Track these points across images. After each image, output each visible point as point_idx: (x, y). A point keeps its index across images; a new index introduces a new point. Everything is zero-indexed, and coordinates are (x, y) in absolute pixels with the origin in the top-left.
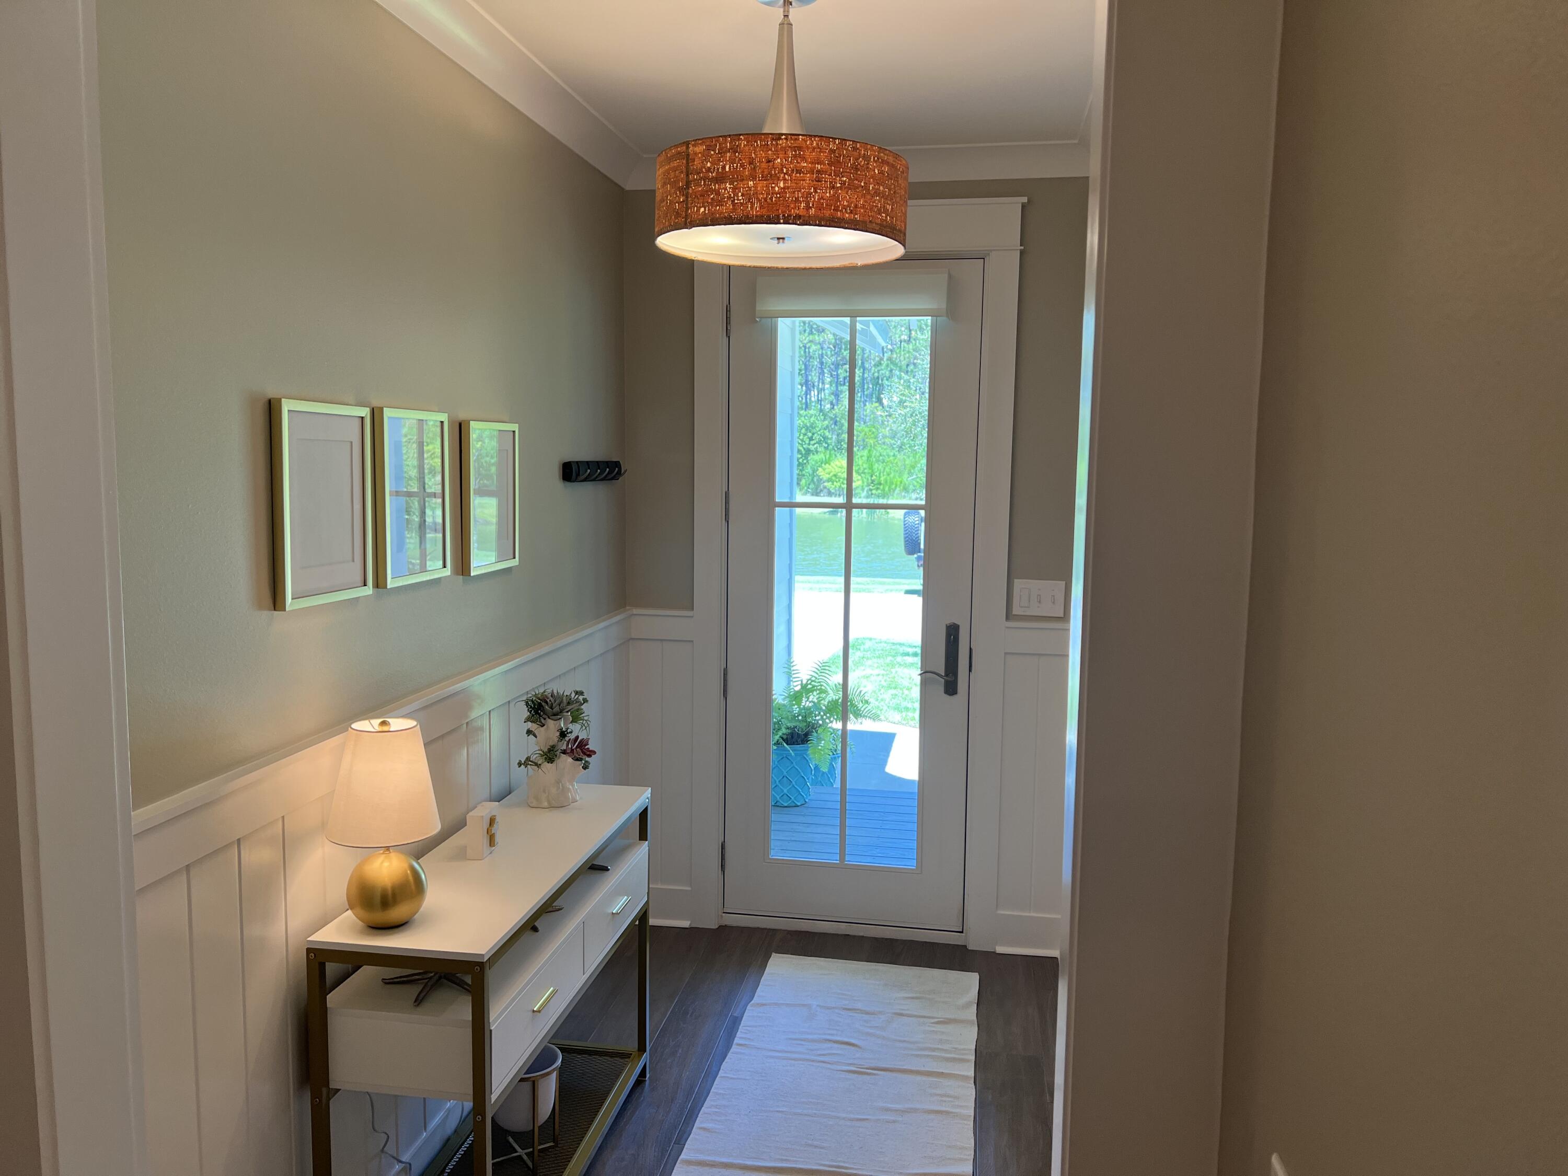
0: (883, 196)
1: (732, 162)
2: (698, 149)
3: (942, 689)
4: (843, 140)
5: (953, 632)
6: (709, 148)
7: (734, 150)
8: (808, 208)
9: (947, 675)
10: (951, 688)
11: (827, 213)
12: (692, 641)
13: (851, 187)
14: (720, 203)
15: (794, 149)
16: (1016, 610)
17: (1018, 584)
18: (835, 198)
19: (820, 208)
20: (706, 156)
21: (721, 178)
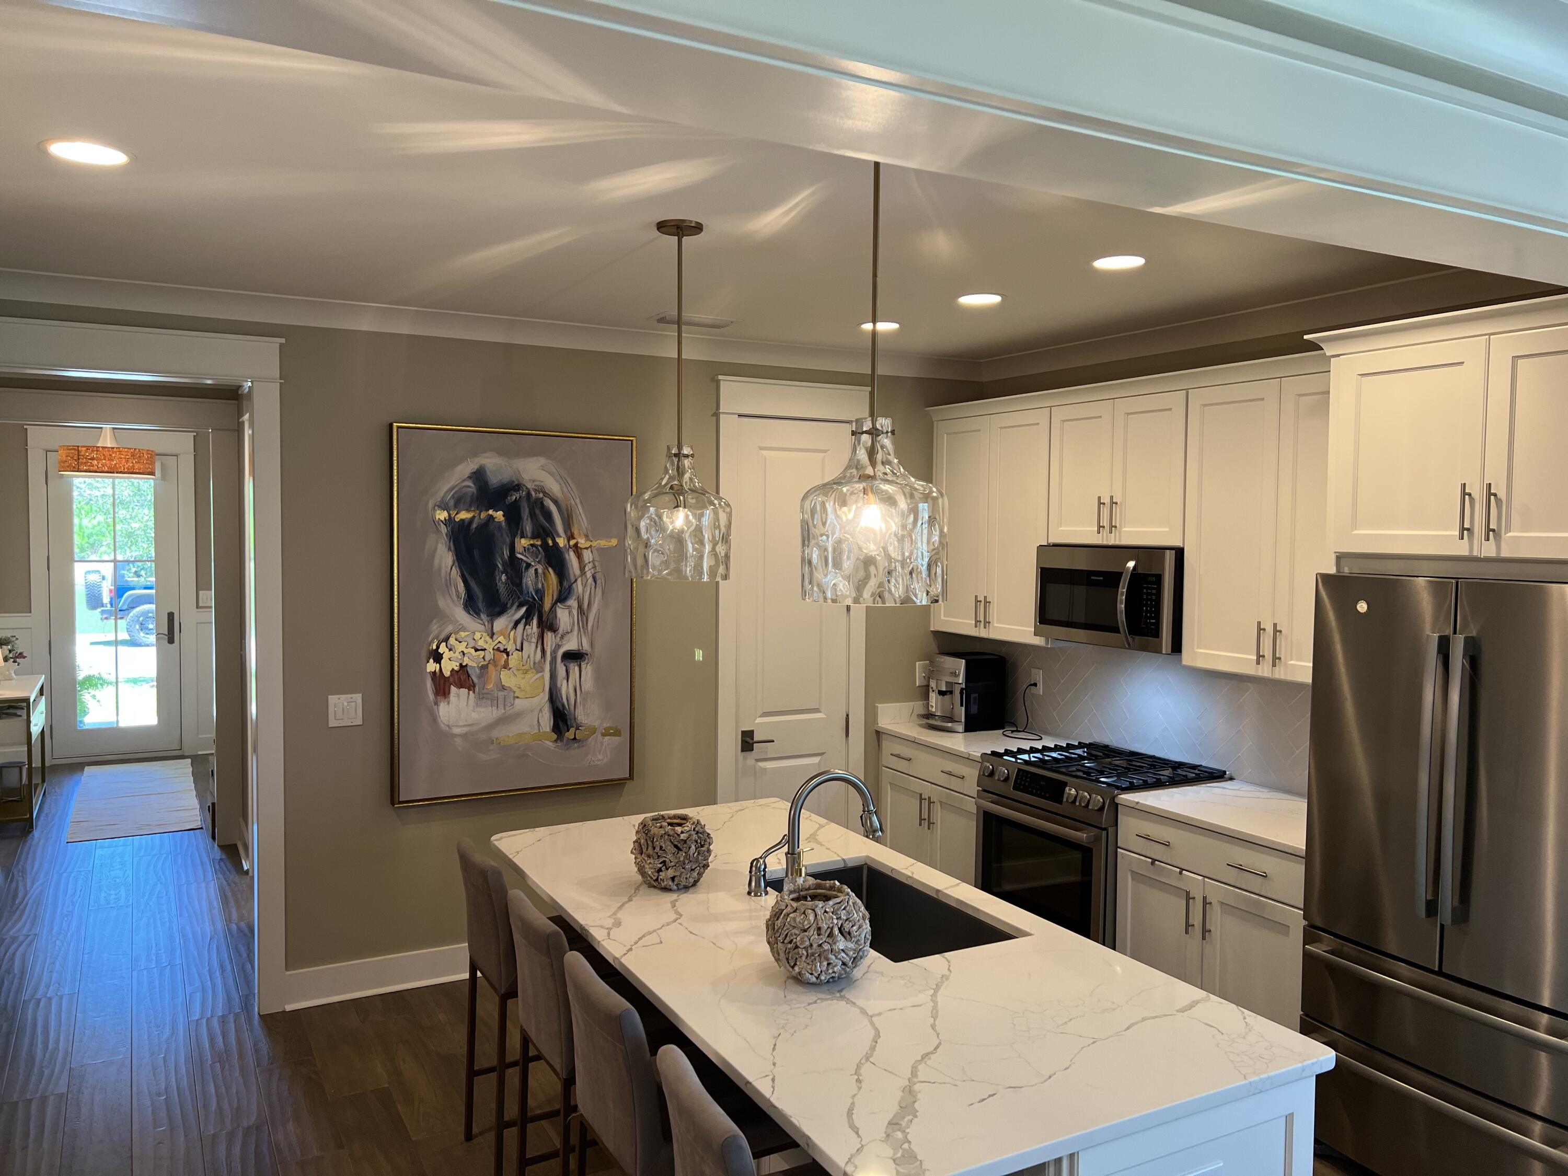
0: (149, 464)
1: (96, 454)
2: (83, 449)
3: (166, 642)
4: (135, 449)
5: (171, 616)
6: (87, 449)
7: (97, 451)
8: (124, 469)
9: (169, 634)
10: (171, 641)
11: (131, 471)
12: (31, 628)
13: (139, 462)
14: (93, 466)
15: (119, 452)
16: (201, 604)
17: (201, 593)
18: (133, 466)
19: (128, 469)
20: (86, 451)
21: (93, 459)
